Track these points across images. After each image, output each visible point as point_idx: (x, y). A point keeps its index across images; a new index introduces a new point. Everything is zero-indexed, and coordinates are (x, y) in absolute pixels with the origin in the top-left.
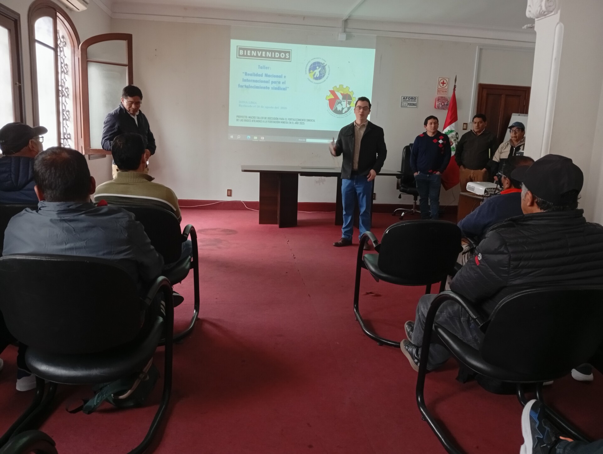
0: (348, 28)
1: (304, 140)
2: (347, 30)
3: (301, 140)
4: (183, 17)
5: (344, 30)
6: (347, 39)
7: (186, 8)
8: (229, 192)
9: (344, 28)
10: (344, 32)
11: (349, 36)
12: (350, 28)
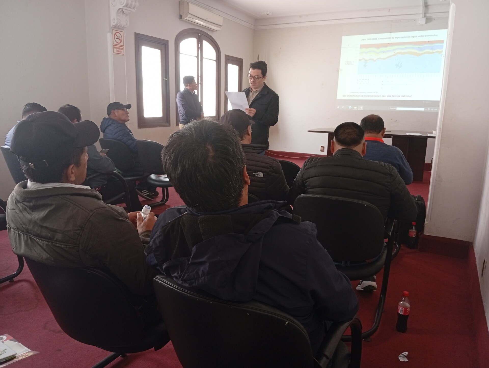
0: (429, 13)
1: (395, 108)
2: (428, 15)
3: (392, 108)
4: (299, 23)
5: (425, 15)
6: (426, 23)
7: (300, 16)
8: (322, 148)
9: (425, 13)
10: (425, 17)
11: (429, 20)
12: (431, 13)
